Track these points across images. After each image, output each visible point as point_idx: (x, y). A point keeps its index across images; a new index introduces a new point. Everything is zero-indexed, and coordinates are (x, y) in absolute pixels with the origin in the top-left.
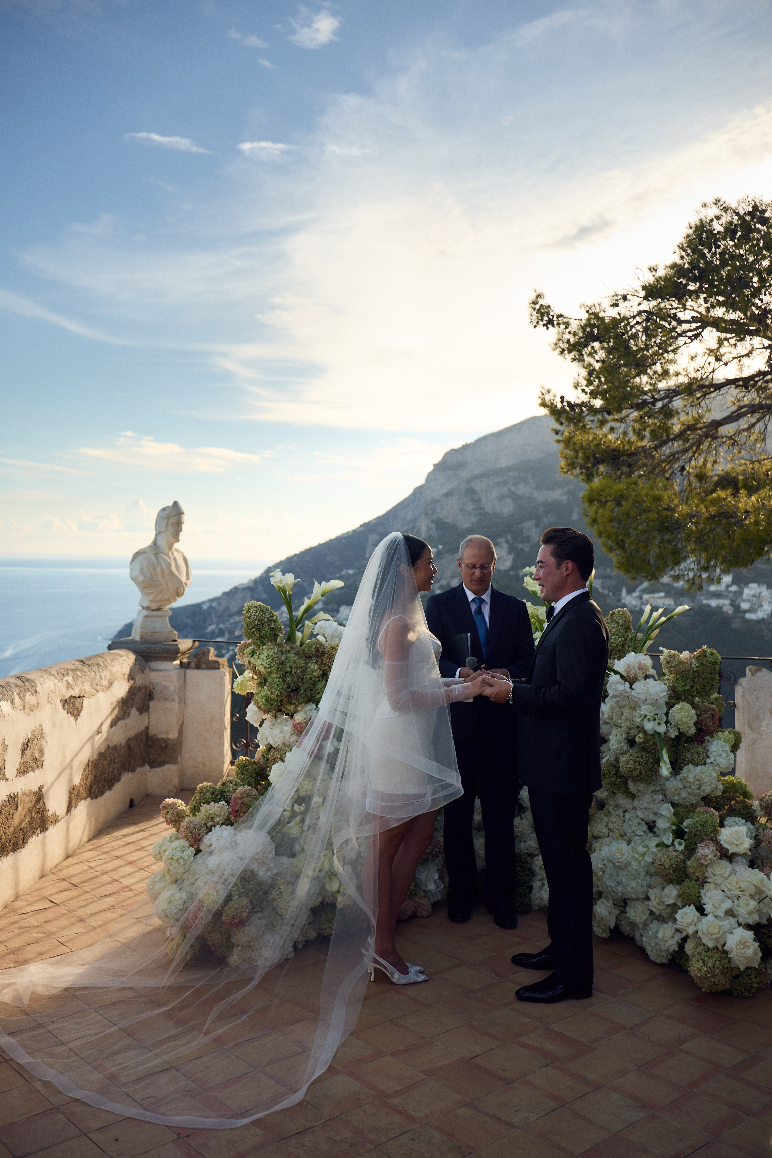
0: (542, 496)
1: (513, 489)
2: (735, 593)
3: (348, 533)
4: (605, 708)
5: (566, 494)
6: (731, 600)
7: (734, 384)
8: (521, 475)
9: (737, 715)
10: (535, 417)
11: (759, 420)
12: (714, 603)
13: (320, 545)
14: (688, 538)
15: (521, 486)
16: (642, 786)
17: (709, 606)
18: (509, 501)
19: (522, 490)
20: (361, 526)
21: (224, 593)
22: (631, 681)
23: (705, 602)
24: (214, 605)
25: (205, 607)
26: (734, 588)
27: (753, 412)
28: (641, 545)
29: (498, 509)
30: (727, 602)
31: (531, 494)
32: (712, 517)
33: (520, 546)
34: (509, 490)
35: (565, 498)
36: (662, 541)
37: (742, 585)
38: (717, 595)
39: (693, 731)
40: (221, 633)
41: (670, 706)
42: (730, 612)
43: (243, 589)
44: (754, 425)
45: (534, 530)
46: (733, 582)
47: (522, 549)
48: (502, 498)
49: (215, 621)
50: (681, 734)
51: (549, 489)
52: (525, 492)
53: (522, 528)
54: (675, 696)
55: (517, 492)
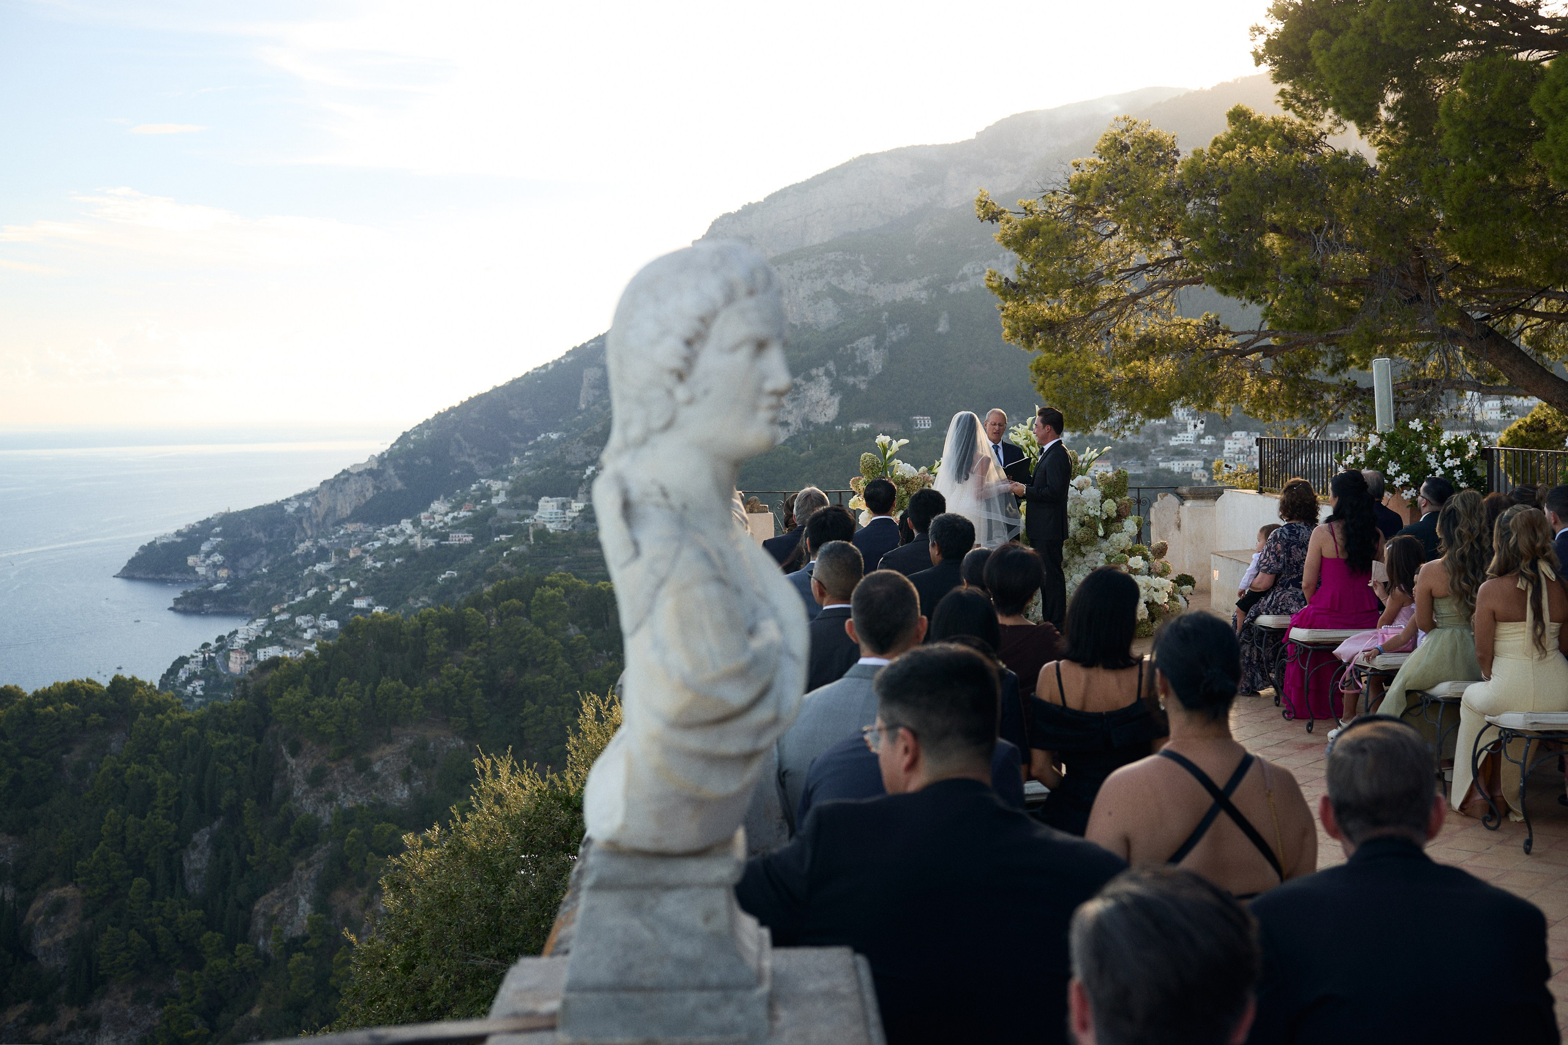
0: (885, 294)
1: (834, 281)
2: (1210, 447)
3: (546, 366)
4: (1069, 504)
5: (926, 288)
6: (1205, 461)
7: (1144, 269)
8: (848, 257)
9: (1153, 529)
10: (868, 155)
11: (1169, 293)
12: (1177, 466)
13: (496, 389)
14: (1113, 399)
15: (849, 276)
16: (1088, 548)
17: (1169, 471)
18: (829, 303)
19: (851, 283)
20: (568, 353)
21: (324, 483)
22: (1081, 489)
23: (1162, 465)
24: (307, 504)
25: (290, 509)
26: (1208, 440)
27: (1164, 287)
28: (1079, 405)
29: (810, 318)
30: (1199, 464)
31: (866, 290)
32: (1131, 381)
33: (851, 380)
34: (829, 283)
35: (924, 294)
36: (1094, 402)
37: (1222, 435)
38: (1182, 453)
39: (1115, 514)
40: (323, 555)
41: (1102, 502)
42: (1204, 480)
43: (359, 474)
44: (1166, 297)
45: (873, 353)
46: (1207, 432)
47: (854, 385)
48: (816, 297)
49: (309, 533)
50: (1109, 518)
51: (896, 280)
52: (855, 287)
53: (853, 349)
54: (1105, 497)
55: (842, 287)
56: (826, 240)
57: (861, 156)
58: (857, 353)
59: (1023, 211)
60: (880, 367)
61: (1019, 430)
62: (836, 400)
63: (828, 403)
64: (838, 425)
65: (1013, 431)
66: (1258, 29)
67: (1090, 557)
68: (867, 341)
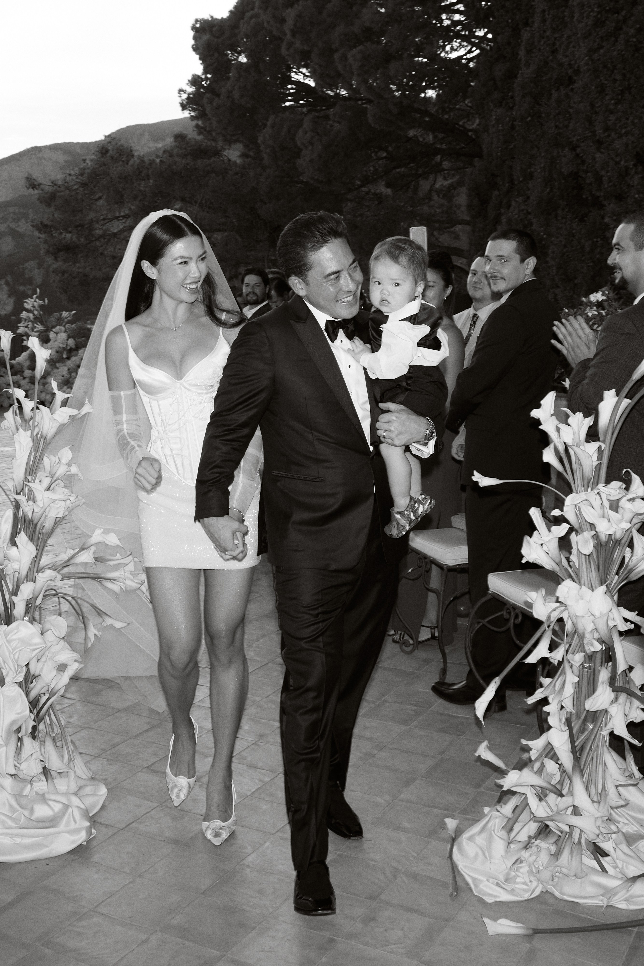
1: (13, 226)
8: (22, 210)
15: (22, 223)
18: (9, 239)
19: (23, 227)
22: (57, 333)
33: (22, 288)
34: (9, 226)
41: (68, 340)
45: (36, 271)
52: (26, 229)
53: (24, 269)
54: (69, 337)
55: (18, 229)
56: (8, 199)
57: (32, 148)
58: (26, 271)
59: (50, 184)
60: (41, 280)
61: (29, 302)
62: (12, 300)
63: (6, 302)
64: (13, 316)
65: (26, 302)
66: (183, 91)
67: (61, 369)
68: (32, 264)
